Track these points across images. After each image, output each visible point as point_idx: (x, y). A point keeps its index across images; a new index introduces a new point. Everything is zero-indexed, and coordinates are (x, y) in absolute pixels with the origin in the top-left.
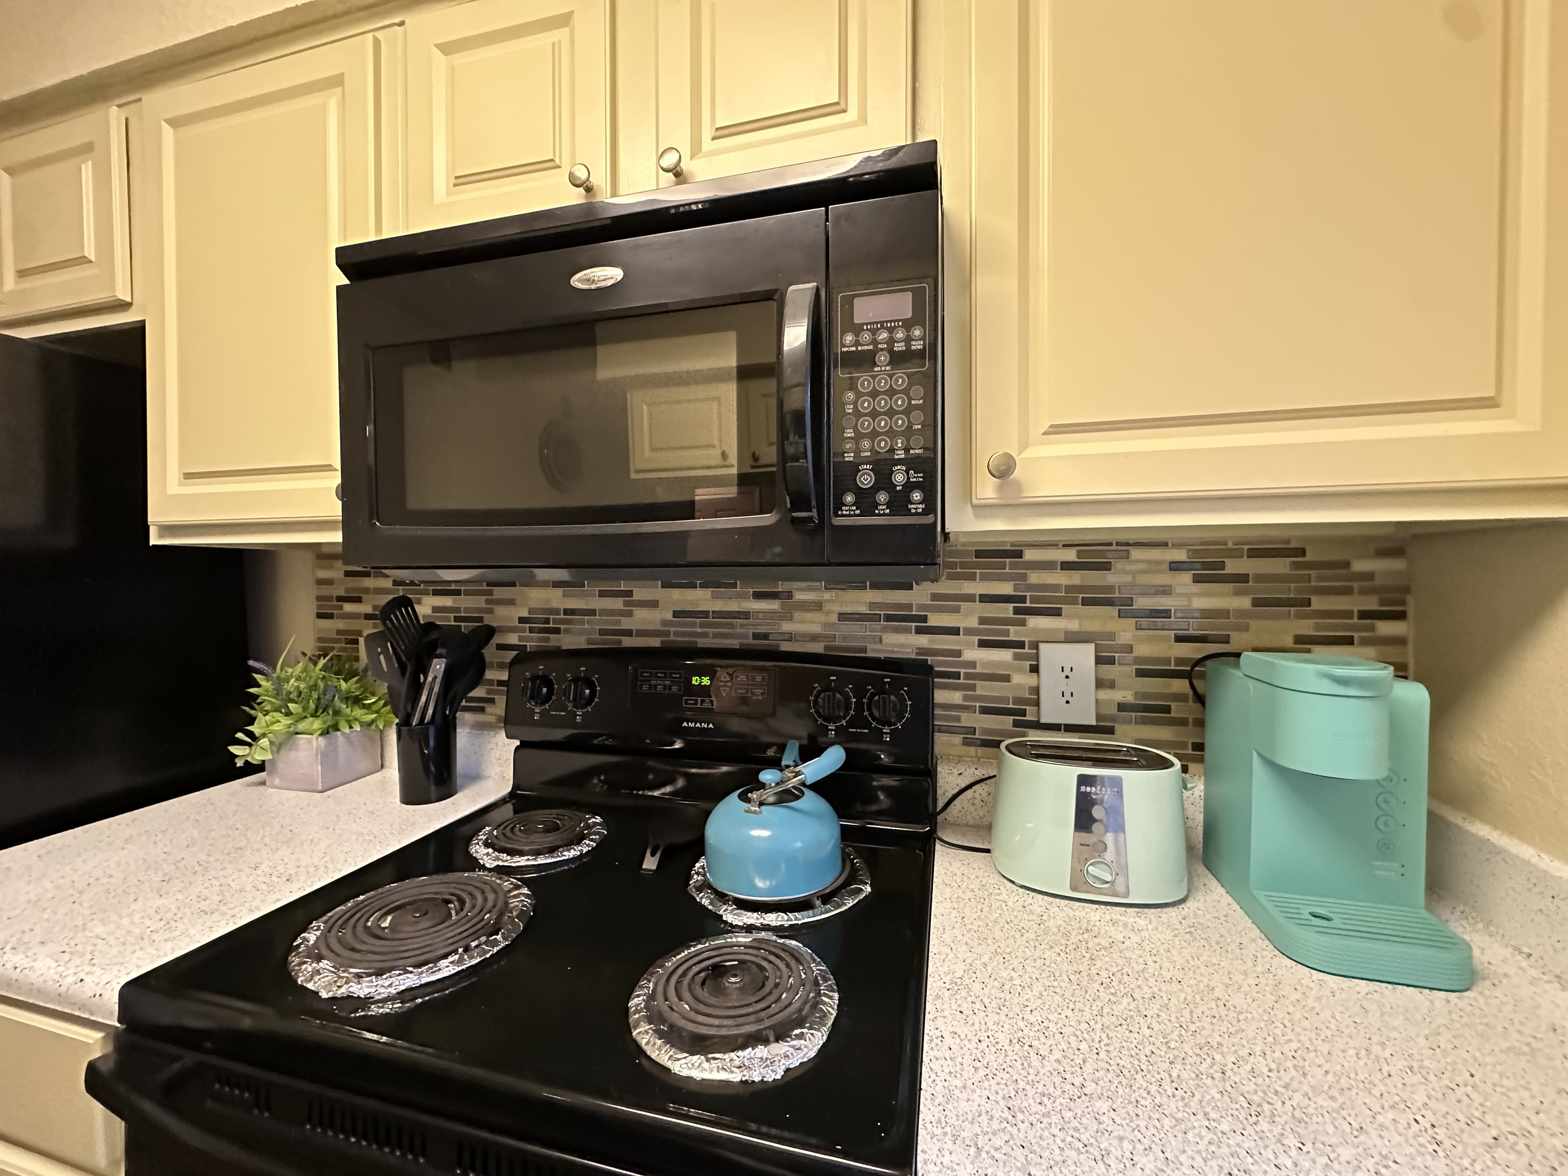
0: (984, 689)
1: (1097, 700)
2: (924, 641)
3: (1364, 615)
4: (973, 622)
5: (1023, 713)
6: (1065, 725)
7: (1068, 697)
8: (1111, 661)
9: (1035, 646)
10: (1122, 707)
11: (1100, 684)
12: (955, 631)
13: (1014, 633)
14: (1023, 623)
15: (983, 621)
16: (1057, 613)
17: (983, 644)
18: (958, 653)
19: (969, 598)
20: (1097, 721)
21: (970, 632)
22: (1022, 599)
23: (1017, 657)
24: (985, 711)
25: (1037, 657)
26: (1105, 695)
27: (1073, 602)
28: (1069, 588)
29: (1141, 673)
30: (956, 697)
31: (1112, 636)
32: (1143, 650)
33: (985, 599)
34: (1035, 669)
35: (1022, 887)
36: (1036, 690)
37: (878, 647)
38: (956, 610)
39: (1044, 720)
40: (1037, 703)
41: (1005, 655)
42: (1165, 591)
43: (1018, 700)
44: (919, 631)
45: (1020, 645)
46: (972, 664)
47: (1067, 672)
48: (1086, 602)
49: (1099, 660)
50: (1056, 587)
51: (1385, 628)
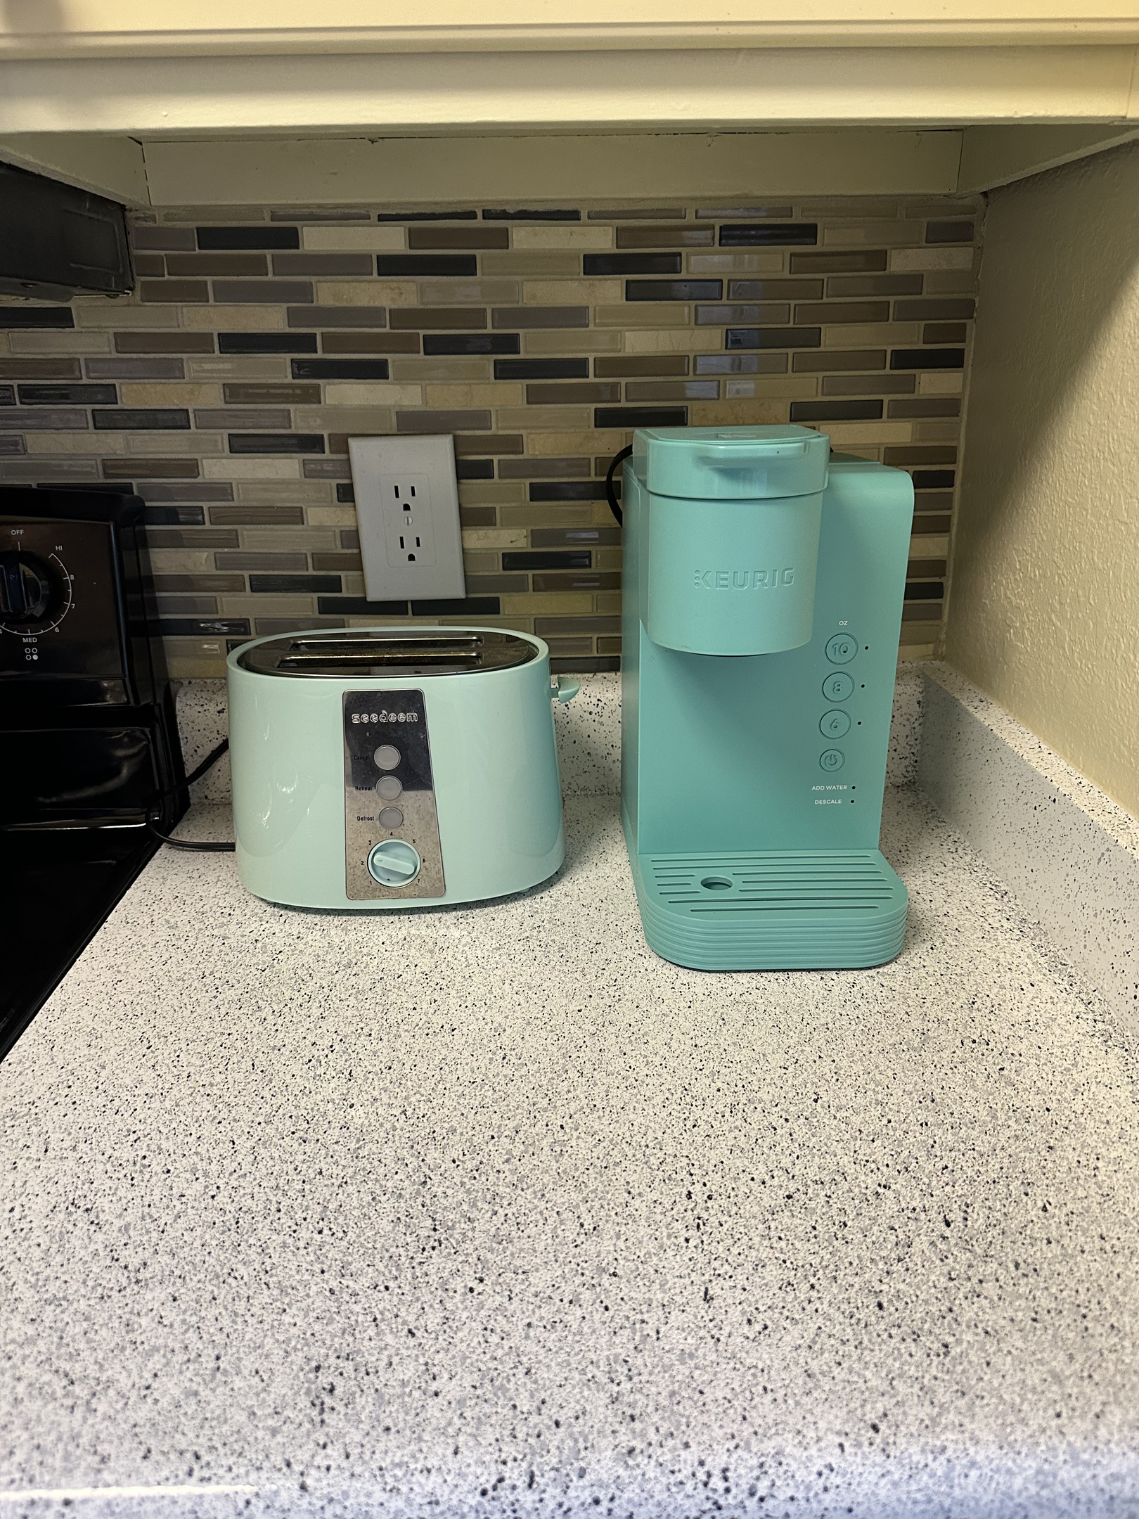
0: (255, 539)
1: (464, 551)
2: (117, 444)
3: (904, 359)
4: (212, 398)
5: (335, 584)
6: (413, 602)
7: (410, 547)
8: (484, 471)
9: (341, 444)
10: (513, 560)
11: (470, 518)
12: (176, 420)
13: (303, 420)
14: (313, 396)
15: (233, 392)
16: (376, 371)
17: (242, 445)
18: (191, 468)
19: (198, 342)
20: (467, 592)
21: (209, 419)
22: (307, 342)
23: (309, 473)
24: (260, 585)
25: (347, 468)
26: (479, 539)
27: (406, 345)
28: (400, 316)
29: (539, 493)
30: (200, 561)
31: (481, 418)
32: (538, 446)
33: (235, 343)
34: (346, 494)
35: (275, 905)
36: (352, 537)
37: (18, 460)
38: (172, 371)
39: (373, 595)
40: (357, 563)
41: (287, 467)
42: (575, 316)
43: (321, 560)
44: (105, 422)
45: (311, 443)
46: (222, 490)
47: (405, 497)
48: (434, 346)
49: (465, 471)
50: (371, 315)
51: (933, 383)
